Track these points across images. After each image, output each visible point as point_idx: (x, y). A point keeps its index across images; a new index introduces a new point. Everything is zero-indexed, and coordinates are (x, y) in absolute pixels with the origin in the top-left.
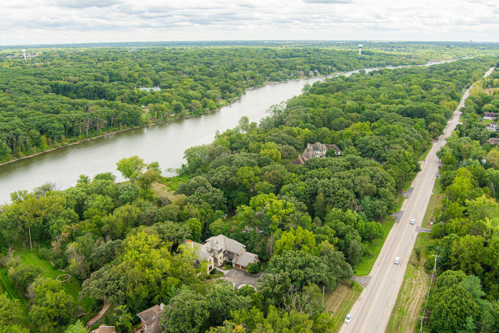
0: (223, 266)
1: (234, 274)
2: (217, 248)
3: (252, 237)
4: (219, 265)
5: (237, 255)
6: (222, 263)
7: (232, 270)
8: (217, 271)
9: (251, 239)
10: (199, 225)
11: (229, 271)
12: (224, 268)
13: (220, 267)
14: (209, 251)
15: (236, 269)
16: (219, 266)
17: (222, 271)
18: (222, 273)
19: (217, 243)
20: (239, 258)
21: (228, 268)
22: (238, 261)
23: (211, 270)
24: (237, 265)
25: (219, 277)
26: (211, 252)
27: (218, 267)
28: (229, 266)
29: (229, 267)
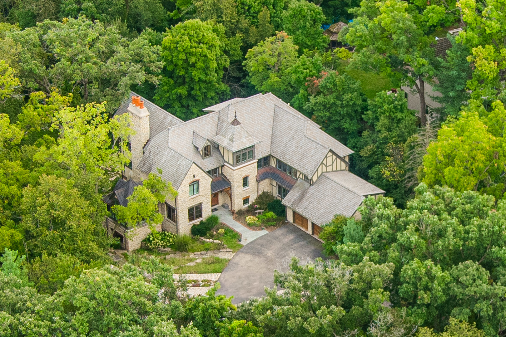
0: (251, 211)
1: (277, 246)
2: (232, 140)
3: (383, 120)
4: (238, 205)
5: (306, 178)
6: (252, 200)
7: (279, 232)
8: (223, 226)
9: (379, 126)
10: (211, 47)
11: (264, 232)
12: (250, 219)
13: (240, 215)
14: (201, 148)
15: (295, 230)
16: (236, 208)
17: (238, 227)
18: (237, 236)
19: (235, 122)
20: (312, 190)
21: (266, 224)
22: (305, 203)
23: (197, 221)
24: (300, 218)
25: (218, 248)
26: (207, 152)
27: (233, 213)
28: (270, 214)
29: (269, 220)
